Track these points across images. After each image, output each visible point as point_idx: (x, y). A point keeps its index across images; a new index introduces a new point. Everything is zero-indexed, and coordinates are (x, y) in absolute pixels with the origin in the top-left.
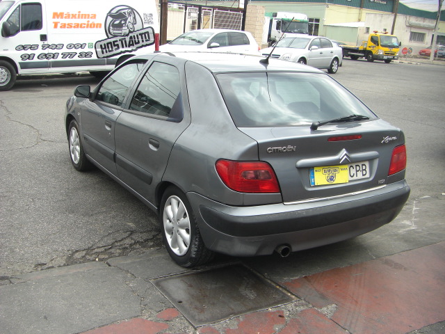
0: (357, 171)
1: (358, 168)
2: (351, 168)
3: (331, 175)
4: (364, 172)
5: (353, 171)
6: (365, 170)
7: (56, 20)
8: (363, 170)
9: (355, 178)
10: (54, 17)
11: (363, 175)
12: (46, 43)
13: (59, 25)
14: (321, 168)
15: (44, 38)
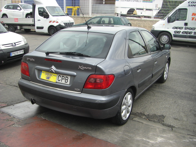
0: (62, 79)
1: (63, 78)
2: (59, 77)
3: (48, 76)
4: (66, 81)
5: (60, 78)
6: (67, 80)
7: (193, 17)
8: (66, 80)
9: (60, 82)
10: (192, 15)
11: (65, 82)
12: (187, 27)
13: (194, 19)
14: (45, 72)
15: (186, 24)
